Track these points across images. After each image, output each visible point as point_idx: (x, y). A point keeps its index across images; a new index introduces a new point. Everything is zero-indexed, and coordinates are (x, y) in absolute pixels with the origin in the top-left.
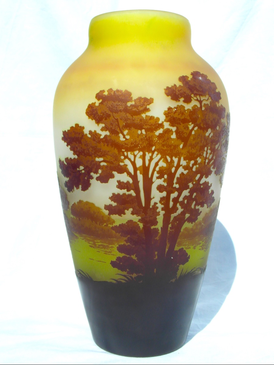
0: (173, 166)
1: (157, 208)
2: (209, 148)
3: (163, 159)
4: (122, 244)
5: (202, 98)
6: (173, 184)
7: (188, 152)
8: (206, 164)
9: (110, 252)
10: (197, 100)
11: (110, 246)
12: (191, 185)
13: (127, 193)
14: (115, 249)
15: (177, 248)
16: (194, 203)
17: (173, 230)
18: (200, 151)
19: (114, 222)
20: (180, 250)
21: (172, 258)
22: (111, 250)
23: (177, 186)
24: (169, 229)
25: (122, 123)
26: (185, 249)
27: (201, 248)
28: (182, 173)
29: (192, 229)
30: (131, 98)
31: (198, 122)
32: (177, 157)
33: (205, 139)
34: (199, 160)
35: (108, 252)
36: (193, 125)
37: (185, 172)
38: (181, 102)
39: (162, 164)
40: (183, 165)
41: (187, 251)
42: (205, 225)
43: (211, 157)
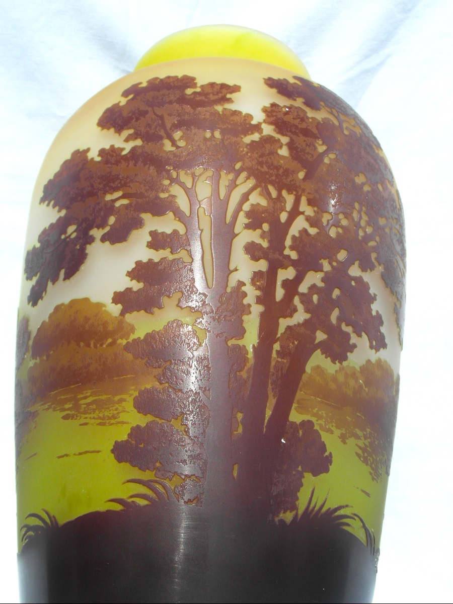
0: (283, 209)
1: (245, 295)
2: (364, 209)
3: (259, 190)
5: (343, 117)
6: (285, 248)
7: (317, 192)
8: (360, 238)
9: (114, 417)
10: (332, 114)
11: (117, 398)
12: (326, 266)
13: (171, 257)
14: (129, 405)
15: (295, 417)
16: (337, 312)
17: (285, 361)
19: (133, 329)
20: (303, 423)
21: (283, 441)
22: (116, 409)
23: (294, 255)
24: (274, 355)
26: (316, 427)
28: (304, 232)
29: (334, 379)
30: (196, 84)
32: (292, 193)
33: (353, 186)
34: (343, 221)
35: (110, 418)
36: (324, 147)
37: (313, 231)
38: (299, 103)
39: (256, 199)
40: (306, 214)
41: (325, 437)
42: (366, 389)
43: (369, 230)
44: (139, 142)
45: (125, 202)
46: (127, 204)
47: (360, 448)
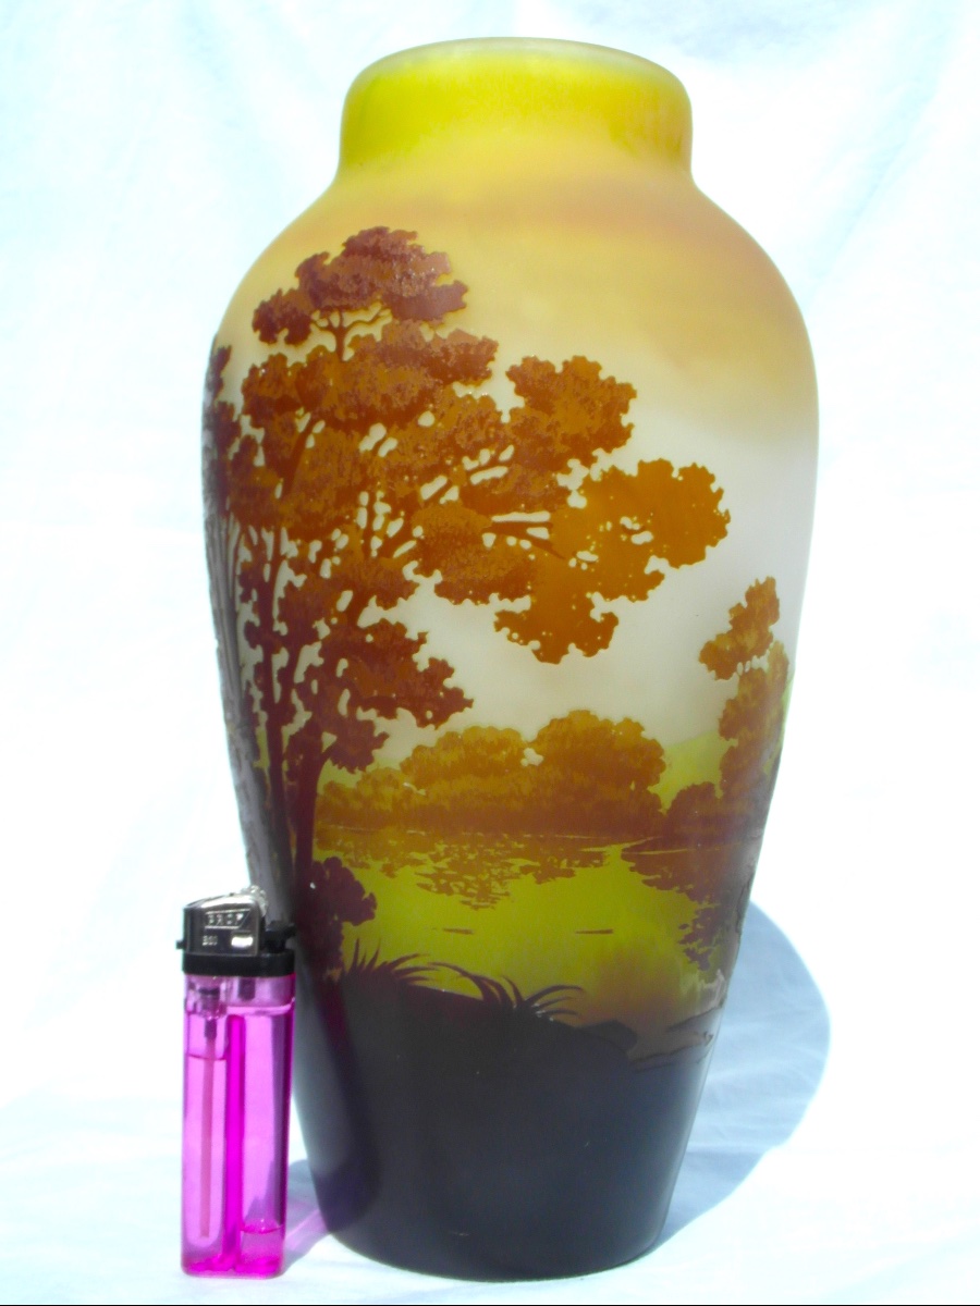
0: (265, 560)
1: (252, 699)
2: (380, 494)
5: (350, 319)
6: (274, 620)
7: (298, 510)
8: (374, 554)
10: (330, 328)
12: (323, 629)
15: (320, 855)
16: (346, 696)
18: (337, 506)
21: (312, 886)
23: (283, 629)
24: (285, 778)
26: (345, 864)
28: (290, 587)
29: (357, 795)
31: (325, 406)
32: (271, 529)
33: (355, 463)
34: (341, 539)
36: (308, 417)
37: (299, 581)
40: (289, 556)
41: (359, 875)
42: (422, 792)
43: (395, 527)
47: (427, 876)
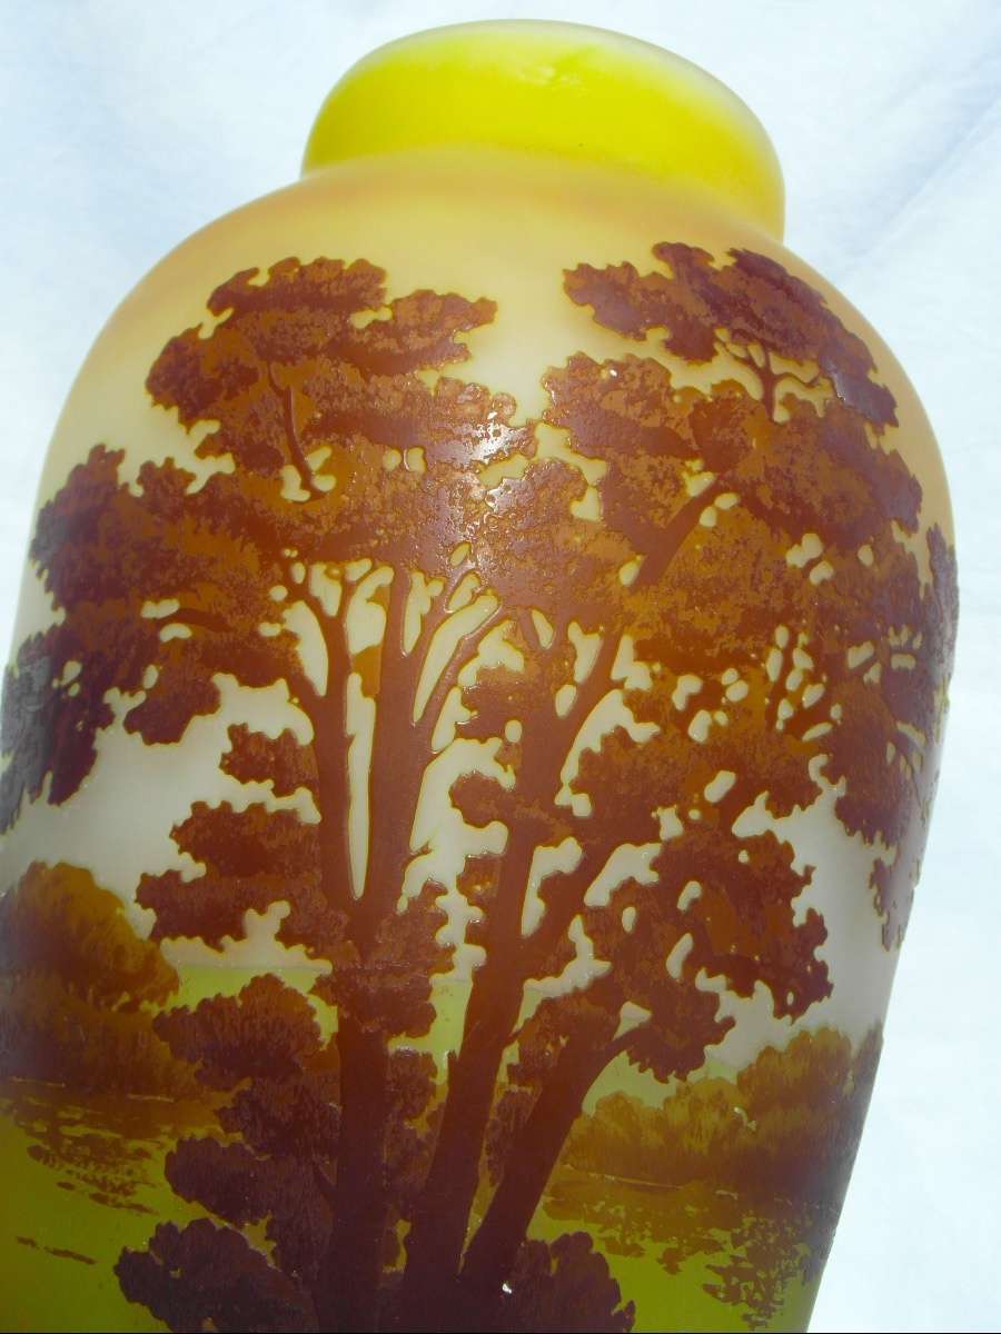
0: (567, 678)
1: (441, 919)
2: (803, 639)
3: (507, 626)
4: (200, 1133)
5: (778, 366)
6: (560, 786)
7: (667, 617)
8: (779, 726)
9: (124, 1189)
10: (749, 362)
11: (133, 1145)
12: (670, 824)
13: (275, 804)
14: (156, 1168)
15: (544, 1227)
16: (685, 944)
17: (529, 1090)
18: (741, 636)
19: (173, 983)
20: (564, 1243)
21: (506, 1288)
22: (130, 1172)
23: (581, 805)
24: (502, 1076)
25: (305, 412)
26: (598, 1247)
27: (717, 1280)
28: (621, 735)
29: (660, 1122)
30: (380, 294)
31: (743, 472)
32: (595, 630)
33: (779, 578)
34: (735, 688)
35: (115, 1190)
36: (707, 479)
37: (642, 732)
38: (653, 346)
39: (500, 654)
40: (628, 685)
41: (619, 1267)
42: (753, 1125)
43: (811, 695)
44: (226, 464)
45: (181, 631)
46: (186, 641)
47: (718, 1270)
